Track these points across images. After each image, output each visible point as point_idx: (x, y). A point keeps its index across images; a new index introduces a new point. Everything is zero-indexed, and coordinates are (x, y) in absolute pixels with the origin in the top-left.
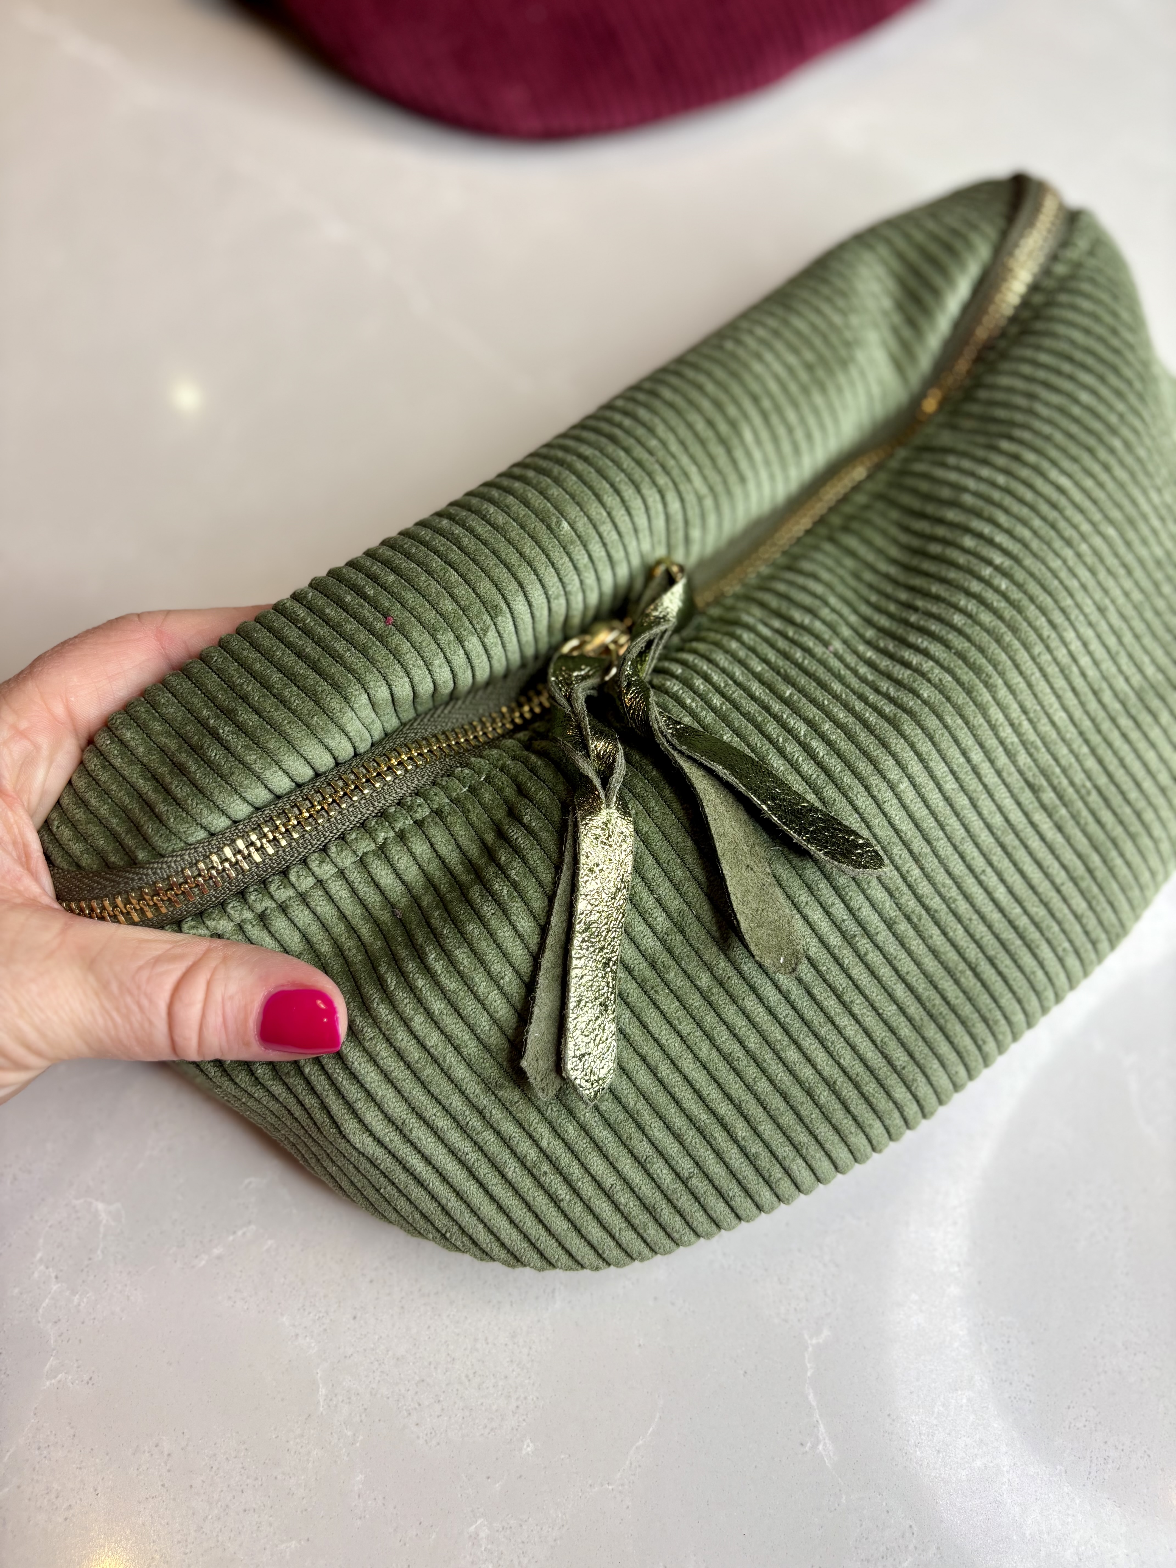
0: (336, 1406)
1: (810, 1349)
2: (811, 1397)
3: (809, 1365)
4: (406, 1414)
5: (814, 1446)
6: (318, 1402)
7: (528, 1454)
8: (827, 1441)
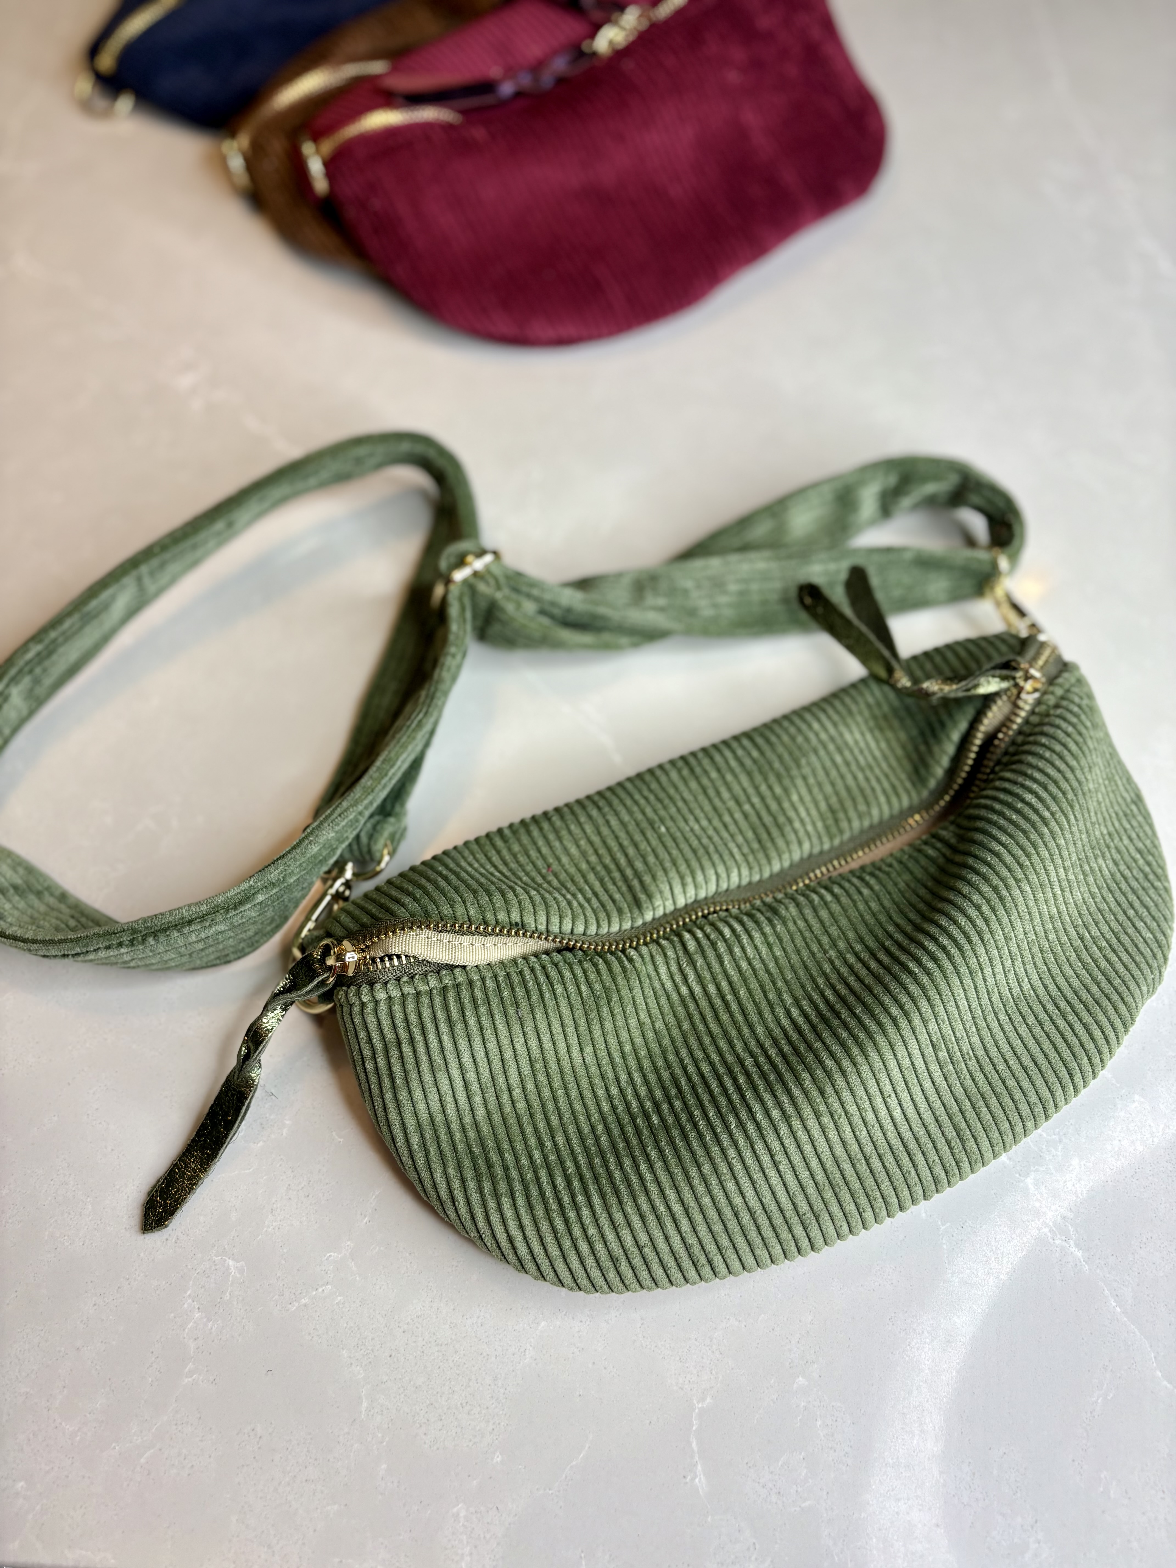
0: (373, 1415)
1: (697, 1411)
2: (694, 1445)
3: (695, 1422)
4: (418, 1425)
5: (693, 1479)
6: (361, 1412)
7: (497, 1462)
8: (702, 1476)
